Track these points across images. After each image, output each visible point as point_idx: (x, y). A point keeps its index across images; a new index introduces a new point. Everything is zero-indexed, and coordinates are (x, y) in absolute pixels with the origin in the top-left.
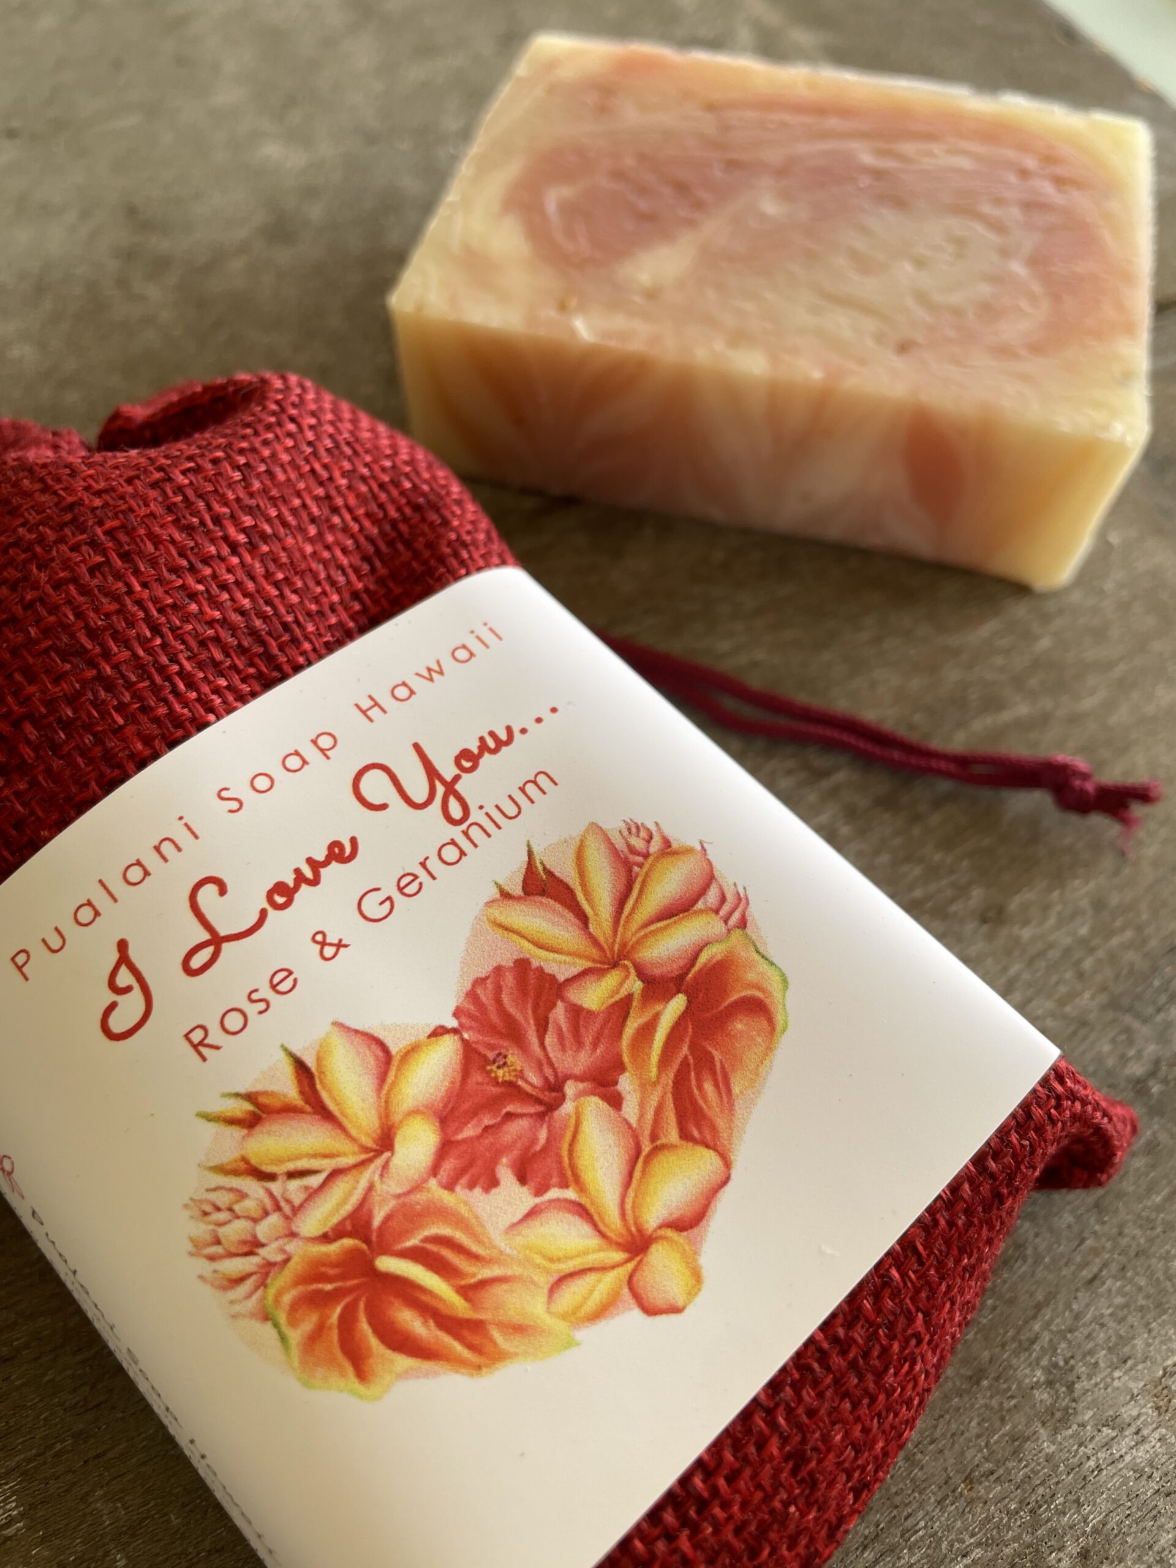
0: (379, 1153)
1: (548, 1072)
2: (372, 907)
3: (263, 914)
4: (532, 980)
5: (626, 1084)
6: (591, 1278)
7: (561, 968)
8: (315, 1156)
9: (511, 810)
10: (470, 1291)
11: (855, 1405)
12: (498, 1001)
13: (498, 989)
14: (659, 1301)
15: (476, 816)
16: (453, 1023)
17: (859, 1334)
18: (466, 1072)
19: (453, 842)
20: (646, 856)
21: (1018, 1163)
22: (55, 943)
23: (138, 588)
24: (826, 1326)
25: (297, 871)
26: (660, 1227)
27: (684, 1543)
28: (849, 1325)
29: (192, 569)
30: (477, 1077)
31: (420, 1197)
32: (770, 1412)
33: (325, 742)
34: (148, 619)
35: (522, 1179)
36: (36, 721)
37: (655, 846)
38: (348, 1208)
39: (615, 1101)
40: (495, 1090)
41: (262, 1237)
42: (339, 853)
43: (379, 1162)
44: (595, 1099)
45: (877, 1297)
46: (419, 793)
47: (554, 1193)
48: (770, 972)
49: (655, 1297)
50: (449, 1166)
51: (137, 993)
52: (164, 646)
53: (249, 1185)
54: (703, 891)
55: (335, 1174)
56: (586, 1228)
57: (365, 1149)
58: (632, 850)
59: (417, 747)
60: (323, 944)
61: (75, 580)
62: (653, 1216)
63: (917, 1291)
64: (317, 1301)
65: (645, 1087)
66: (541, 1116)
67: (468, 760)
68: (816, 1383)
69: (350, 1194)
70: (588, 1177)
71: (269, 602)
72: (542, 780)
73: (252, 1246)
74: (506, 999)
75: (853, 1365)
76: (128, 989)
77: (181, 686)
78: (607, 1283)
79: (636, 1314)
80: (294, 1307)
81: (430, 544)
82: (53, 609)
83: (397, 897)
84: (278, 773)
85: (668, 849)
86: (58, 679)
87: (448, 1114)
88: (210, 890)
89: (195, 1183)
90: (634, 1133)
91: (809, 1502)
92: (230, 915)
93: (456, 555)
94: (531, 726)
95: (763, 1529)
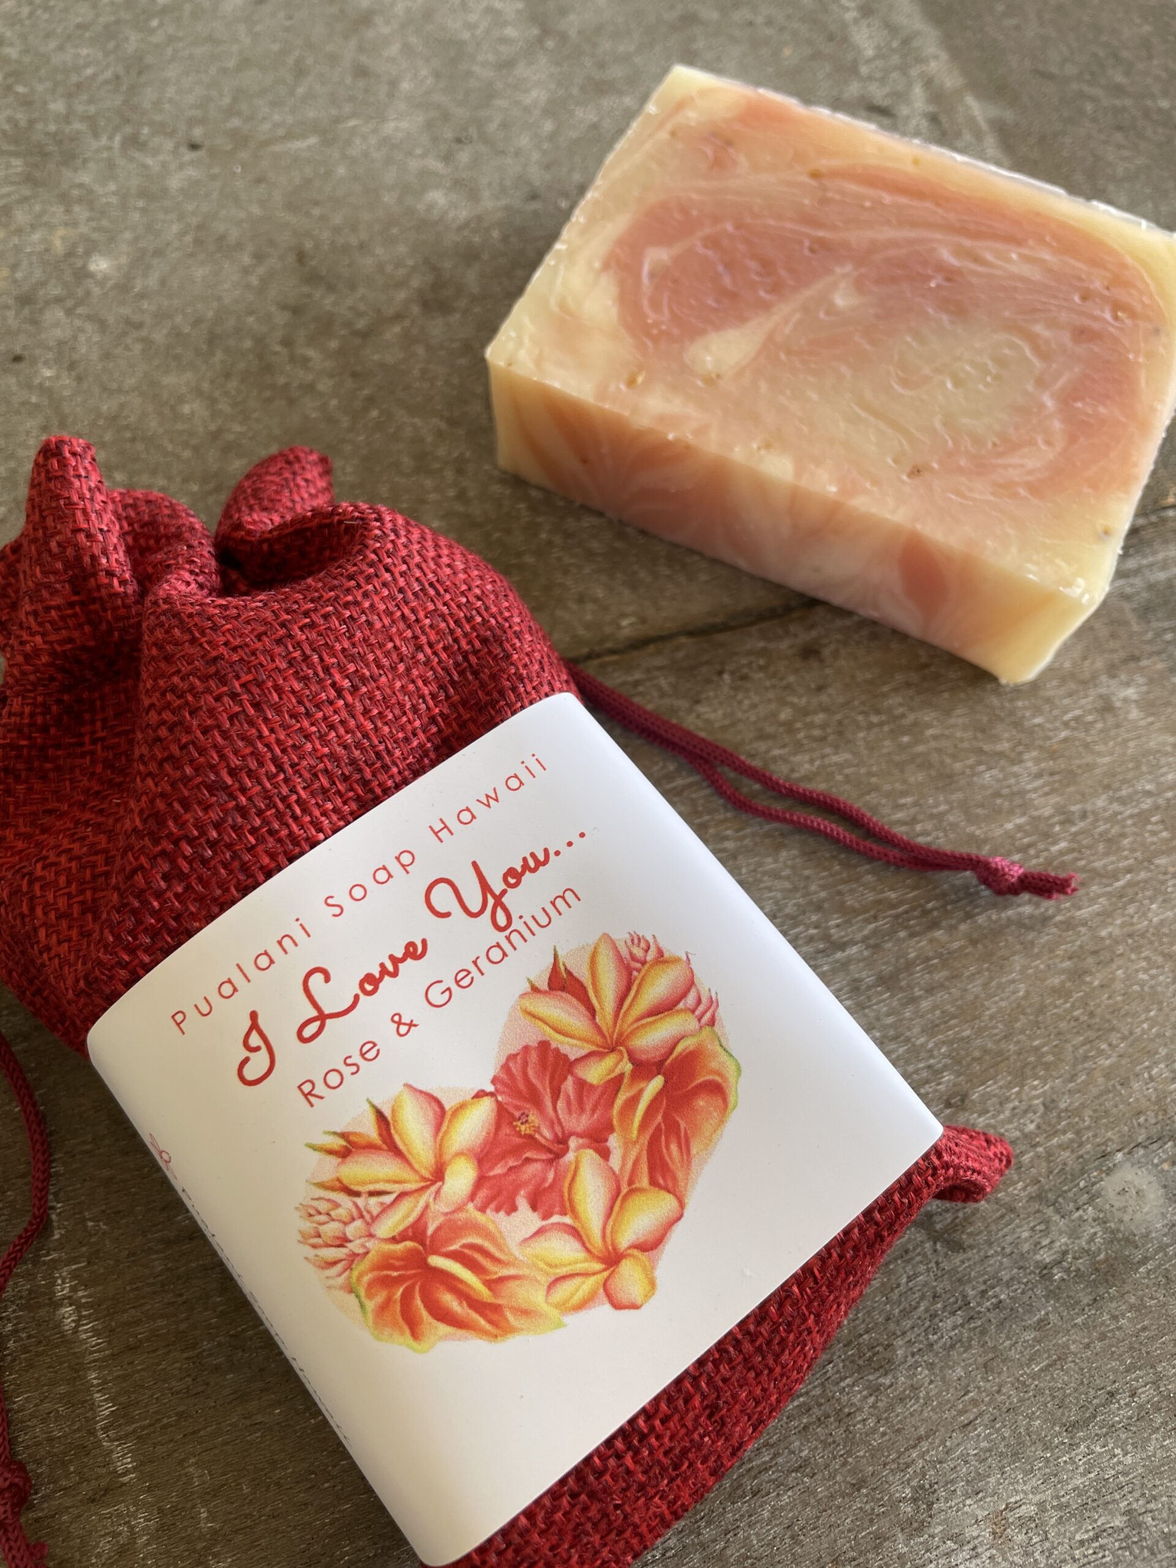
0: (433, 1182)
1: (558, 1129)
2: (436, 996)
3: (356, 998)
4: (551, 1058)
5: (614, 1142)
6: (577, 1281)
7: (572, 1049)
8: (388, 1181)
9: (544, 920)
10: (493, 1284)
11: (758, 1375)
12: (525, 1074)
13: (525, 1064)
14: (625, 1301)
15: (517, 924)
16: (490, 1088)
17: (765, 1329)
18: (498, 1126)
19: (498, 946)
20: (644, 963)
21: (898, 1216)
22: (205, 1009)
23: (266, 732)
24: (742, 1324)
25: (382, 965)
26: (630, 1248)
27: (628, 1460)
28: (759, 1324)
29: (308, 714)
30: (506, 1130)
31: (462, 1216)
32: (695, 1380)
33: (406, 859)
34: (275, 760)
35: (534, 1207)
36: (191, 841)
37: (651, 956)
38: (411, 1219)
39: (605, 1154)
40: (518, 1140)
41: (349, 1235)
42: (413, 952)
43: (433, 1189)
44: (590, 1152)
45: (781, 1305)
46: (475, 906)
47: (556, 1219)
48: (730, 1063)
49: (622, 1297)
50: (482, 1194)
51: (264, 1052)
52: (286, 780)
53: (341, 1198)
54: (684, 995)
55: (402, 1195)
56: (577, 1245)
57: (424, 1179)
58: (633, 958)
59: (475, 864)
60: (399, 1023)
61: (219, 727)
63: (811, 1302)
64: (387, 1282)
65: (627, 1144)
66: (550, 1162)
67: (513, 877)
68: (730, 1360)
69: (412, 1210)
70: (580, 1208)
71: (366, 736)
72: (569, 896)
73: (343, 1241)
74: (531, 1073)
75: (759, 1349)
76: (258, 1049)
77: (298, 811)
78: (588, 1285)
79: (607, 1307)
80: (370, 1286)
81: (493, 677)
82: (202, 751)
83: (454, 987)
84: (370, 884)
85: (661, 959)
86: (206, 808)
87: (484, 1156)
88: (318, 977)
89: (304, 1193)
90: (616, 1179)
91: (719, 1434)
92: (332, 998)
93: (514, 689)
94: (563, 849)
95: (684, 1452)
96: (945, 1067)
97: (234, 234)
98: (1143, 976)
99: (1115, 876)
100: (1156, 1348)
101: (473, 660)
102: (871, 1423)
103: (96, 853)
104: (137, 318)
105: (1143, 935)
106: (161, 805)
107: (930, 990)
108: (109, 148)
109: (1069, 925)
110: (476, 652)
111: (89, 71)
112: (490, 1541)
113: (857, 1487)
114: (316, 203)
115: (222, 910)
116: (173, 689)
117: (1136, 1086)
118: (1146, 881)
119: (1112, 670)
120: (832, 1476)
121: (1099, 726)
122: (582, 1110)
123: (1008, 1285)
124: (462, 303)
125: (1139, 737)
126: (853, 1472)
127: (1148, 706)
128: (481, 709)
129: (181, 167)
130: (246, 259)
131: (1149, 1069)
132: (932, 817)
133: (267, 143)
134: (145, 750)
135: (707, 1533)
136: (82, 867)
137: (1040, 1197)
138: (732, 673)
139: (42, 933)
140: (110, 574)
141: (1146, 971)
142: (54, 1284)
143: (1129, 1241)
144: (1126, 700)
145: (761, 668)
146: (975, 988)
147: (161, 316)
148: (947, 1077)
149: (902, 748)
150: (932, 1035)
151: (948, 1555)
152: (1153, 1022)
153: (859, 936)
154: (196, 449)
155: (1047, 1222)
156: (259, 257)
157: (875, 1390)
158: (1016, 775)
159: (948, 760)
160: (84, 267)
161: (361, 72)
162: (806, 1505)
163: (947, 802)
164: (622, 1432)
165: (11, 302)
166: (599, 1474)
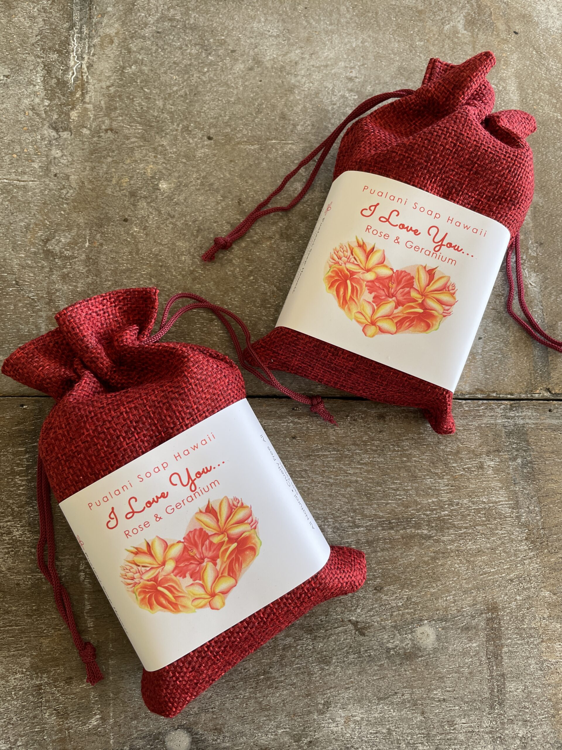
96: (379, 577)
97: (217, 184)
98: (457, 566)
99: (460, 528)
100: (415, 684)
102: (318, 678)
104: (173, 213)
105: (462, 552)
107: (383, 550)
108: (177, 130)
109: (437, 541)
111: (175, 88)
113: (308, 695)
114: (251, 177)
117: (440, 601)
118: (470, 533)
119: (488, 453)
120: (301, 690)
121: (475, 473)
123: (375, 651)
124: (296, 237)
125: (488, 481)
126: (308, 691)
127: (497, 470)
129: (203, 147)
130: (219, 198)
131: (447, 596)
132: (404, 490)
133: (238, 143)
135: (258, 695)
137: (395, 627)
138: (351, 417)
141: (458, 564)
142: (80, 565)
143: (419, 649)
144: (489, 466)
145: (362, 418)
146: (398, 554)
147: (183, 215)
148: (378, 580)
149: (403, 462)
150: (378, 565)
151: (329, 723)
152: (454, 582)
153: (365, 525)
154: (183, 276)
155: (395, 635)
156: (224, 197)
157: (322, 669)
158: (439, 483)
159: (417, 471)
160: (157, 185)
161: (283, 117)
162: (290, 696)
163: (411, 486)
165: (127, 194)
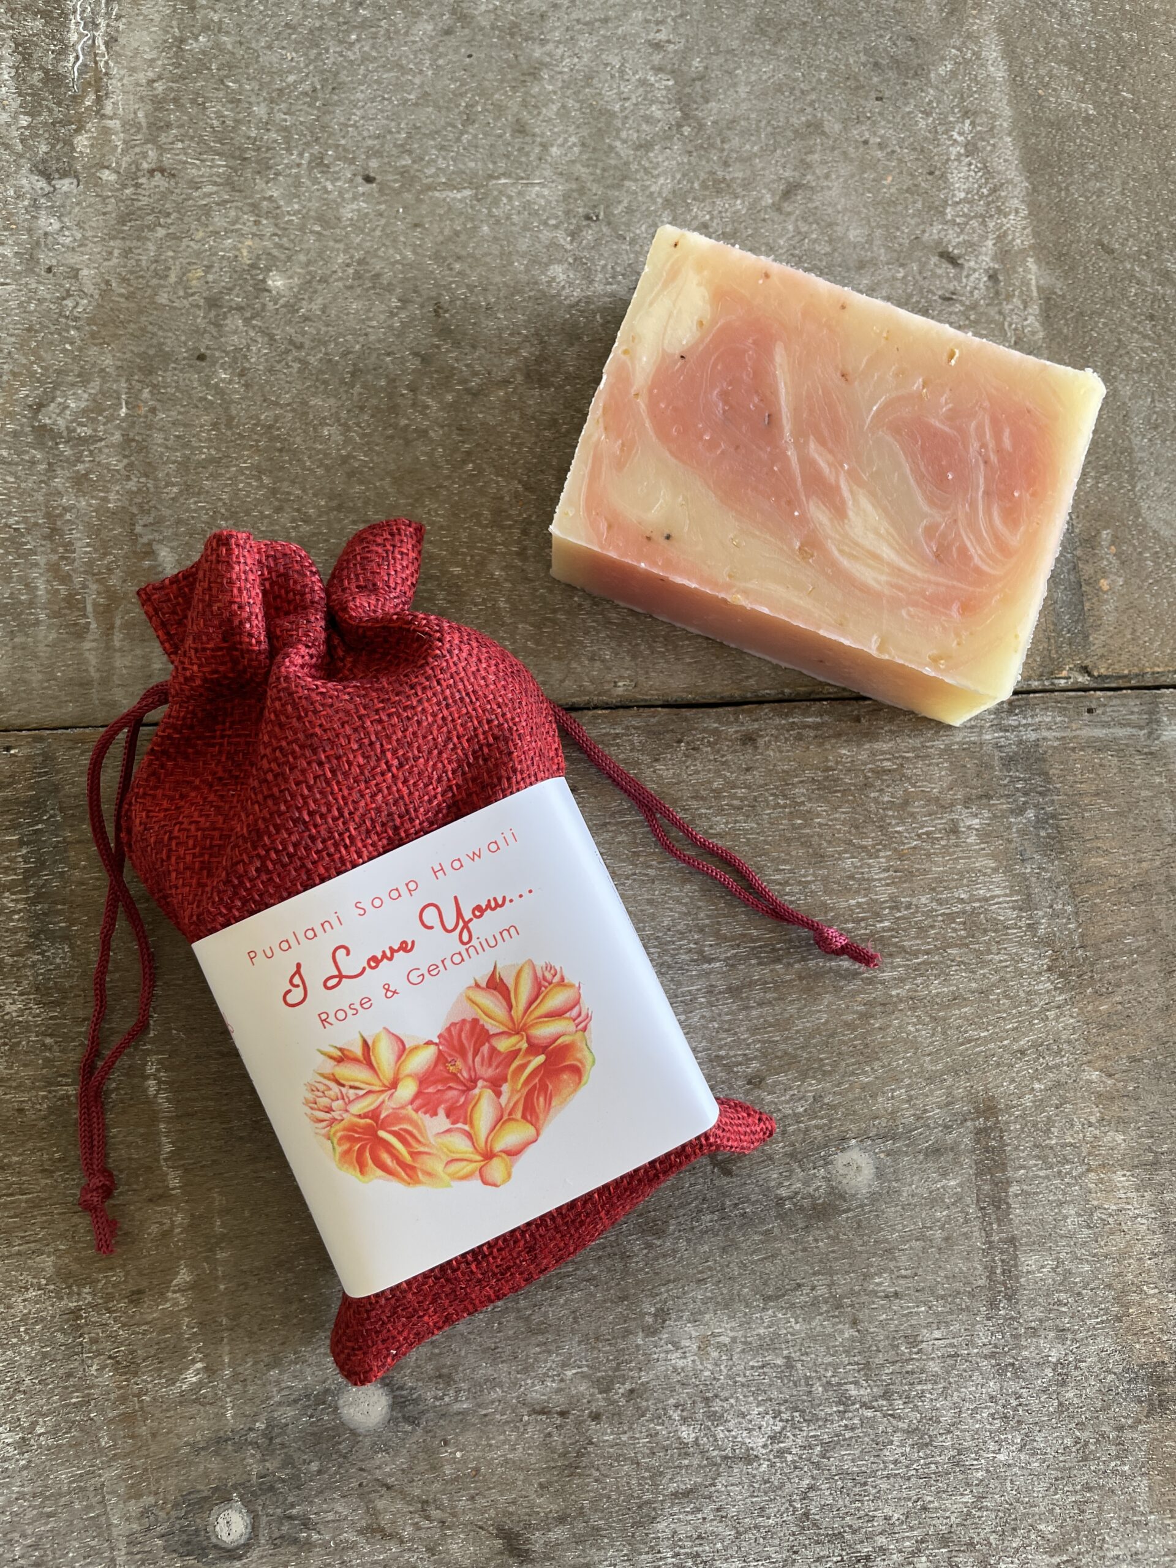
0: (390, 1089)
1: (473, 1073)
2: (414, 977)
3: (364, 969)
4: (478, 1030)
5: (505, 1088)
6: (464, 1163)
7: (492, 1027)
8: (363, 1082)
9: (492, 943)
10: (414, 1154)
11: (563, 1236)
12: (460, 1036)
13: (461, 1030)
14: (490, 1180)
15: (474, 942)
16: (436, 1040)
17: (572, 1214)
18: (436, 1064)
19: (460, 953)
20: (550, 983)
21: (671, 1167)
22: (269, 954)
23: (336, 790)
24: (558, 1209)
25: (384, 952)
26: (500, 1151)
27: (473, 1266)
28: (569, 1211)
29: (366, 781)
30: (440, 1067)
31: (403, 1112)
32: (524, 1233)
33: (412, 886)
34: (339, 809)
35: (448, 1116)
36: (277, 852)
37: (556, 979)
38: (372, 1107)
39: (498, 1094)
40: (447, 1075)
41: (334, 1107)
42: (405, 947)
43: (389, 1092)
44: (490, 1091)
45: (585, 1203)
46: (450, 923)
47: (460, 1125)
48: (588, 1056)
49: (489, 1179)
50: (418, 1102)
51: (301, 989)
52: (344, 823)
53: (332, 1085)
54: (571, 1008)
55: (370, 1092)
56: (469, 1143)
57: (384, 1086)
58: (544, 978)
59: (455, 898)
60: (388, 990)
61: (306, 782)
62: (498, 1147)
63: (605, 1204)
64: (350, 1139)
65: (513, 1091)
66: (463, 1092)
67: (479, 911)
68: (547, 1227)
69: (374, 1102)
70: (476, 1122)
71: (402, 797)
72: (512, 930)
73: (329, 1110)
74: (463, 1035)
75: (566, 1223)
76: (298, 986)
77: (348, 843)
78: (471, 1167)
79: (479, 1182)
80: (341, 1138)
81: (496, 766)
82: (293, 796)
83: (426, 975)
84: (386, 898)
85: (562, 983)
86: (290, 834)
87: (424, 1080)
88: (342, 951)
89: (311, 1077)
90: (502, 1110)
91: (533, 1261)
92: (349, 965)
93: (509, 779)
94: (516, 898)
95: (509, 1268)
96: (755, 1058)
97: (388, 276)
98: (911, 1028)
99: (916, 954)
100: (836, 1266)
101: (486, 750)
102: (641, 1265)
103: (215, 829)
104: (299, 339)
105: (921, 1000)
106: (261, 825)
107: (761, 1004)
108: (299, 165)
109: (871, 981)
110: (489, 745)
111: (291, 79)
112: (383, 1292)
113: (622, 1299)
114: (459, 258)
115: (290, 896)
116: (281, 749)
117: (880, 1099)
118: (936, 963)
119: (967, 802)
120: (608, 1290)
121: (943, 843)
122: (490, 1065)
123: (753, 1204)
124: (558, 379)
125: (969, 858)
126: (622, 1290)
127: (985, 835)
128: (483, 787)
129: (355, 198)
130: (395, 303)
131: (893, 1090)
132: (800, 883)
133: (430, 188)
134: (256, 784)
135: (522, 1303)
136: (204, 837)
137: (792, 1155)
138: (688, 743)
139: (174, 875)
140: (251, 635)
141: (914, 1025)
142: (145, 1064)
143: (842, 1197)
144: (969, 827)
145: (710, 744)
146: (792, 1010)
147: (320, 342)
148: (755, 1064)
149: (794, 828)
150: (753, 1035)
151: (667, 1352)
152: (908, 1060)
153: (723, 956)
155: (792, 1171)
156: (404, 301)
157: (649, 1246)
158: (870, 866)
159: (825, 844)
160: (264, 281)
161: (521, 129)
162: (587, 1302)
163: (814, 875)
164: (473, 1251)
165: (202, 302)
166: (454, 1271)
